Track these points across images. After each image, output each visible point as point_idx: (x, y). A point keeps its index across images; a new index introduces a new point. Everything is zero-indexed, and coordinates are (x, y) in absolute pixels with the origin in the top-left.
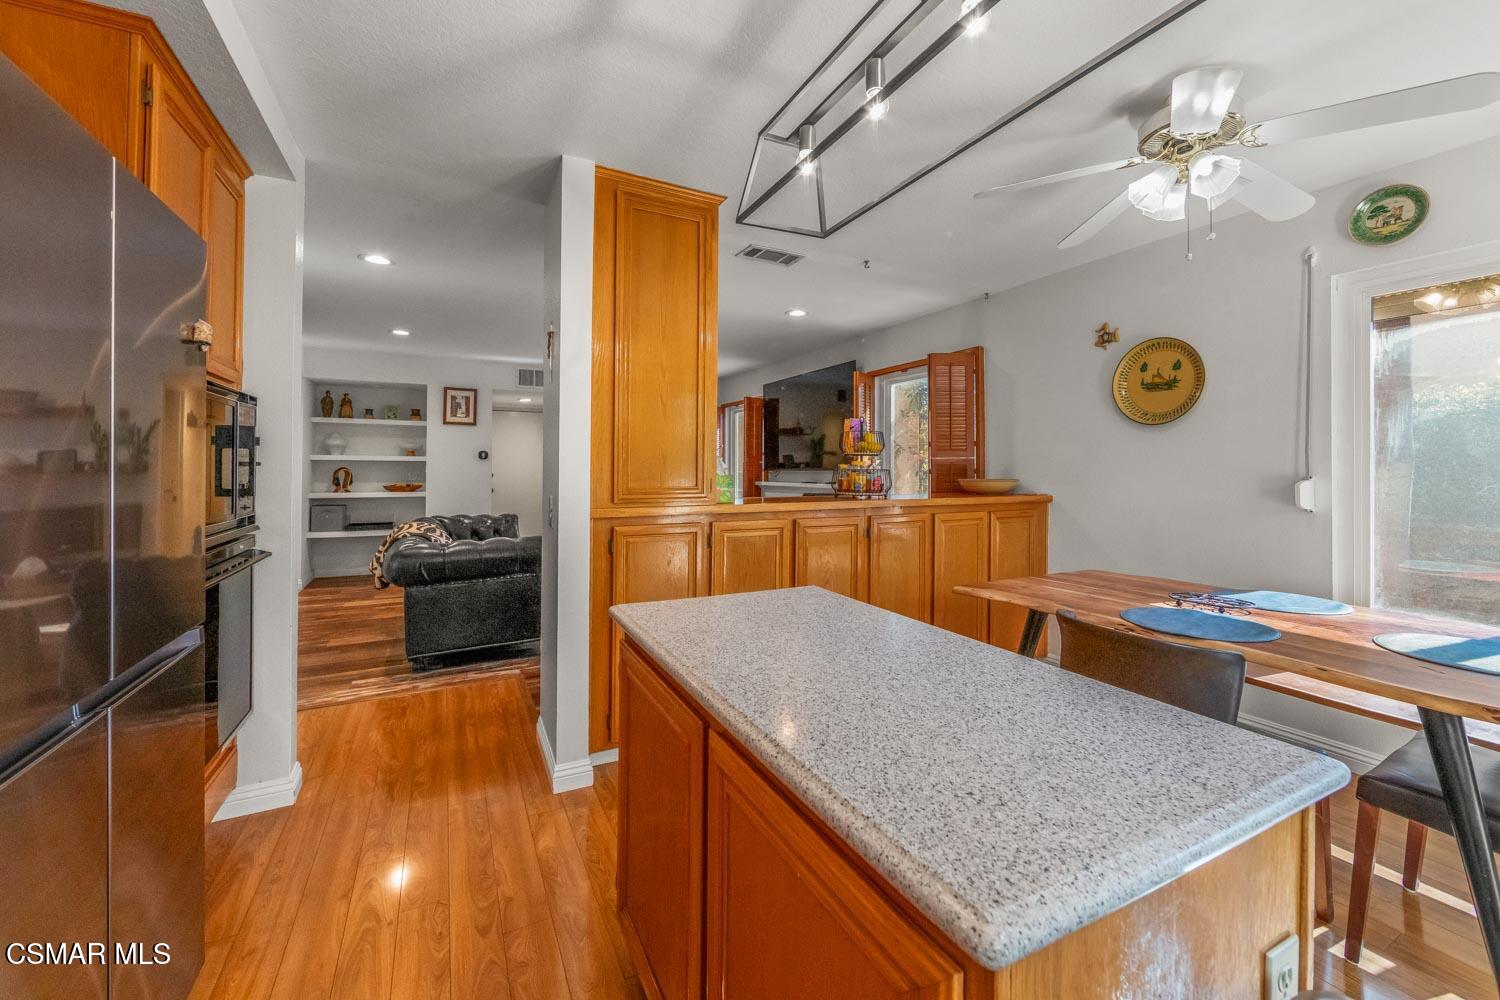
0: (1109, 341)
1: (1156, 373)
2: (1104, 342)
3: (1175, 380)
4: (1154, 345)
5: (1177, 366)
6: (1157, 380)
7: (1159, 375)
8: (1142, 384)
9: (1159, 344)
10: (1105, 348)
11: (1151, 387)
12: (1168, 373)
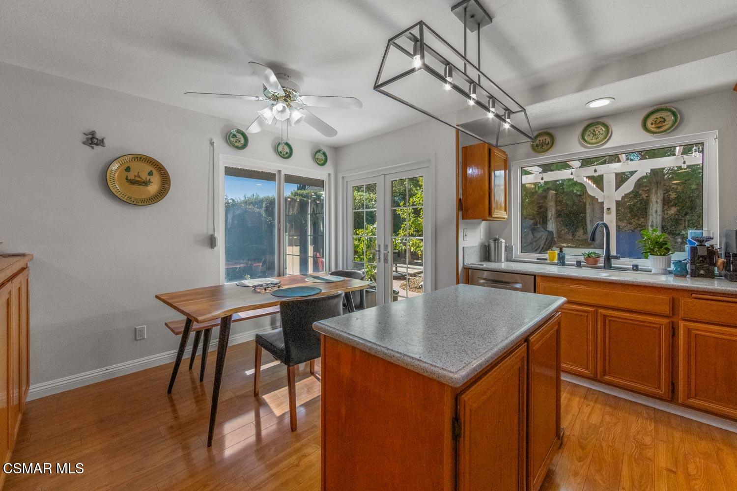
0: (97, 144)
1: (136, 174)
2: (92, 143)
3: (150, 182)
4: (136, 158)
5: (150, 173)
6: (137, 179)
7: (139, 176)
8: (127, 179)
9: (140, 158)
10: (93, 148)
11: (133, 182)
12: (144, 176)
